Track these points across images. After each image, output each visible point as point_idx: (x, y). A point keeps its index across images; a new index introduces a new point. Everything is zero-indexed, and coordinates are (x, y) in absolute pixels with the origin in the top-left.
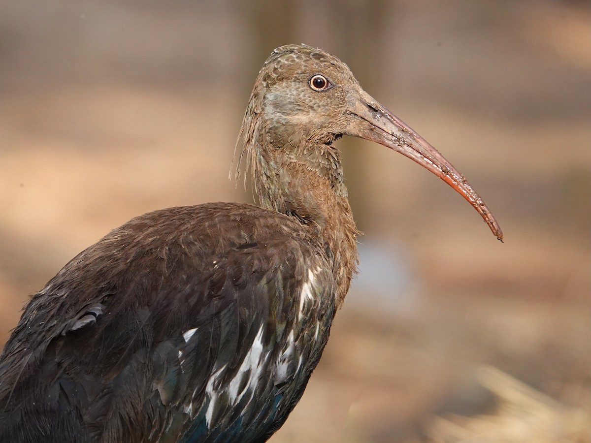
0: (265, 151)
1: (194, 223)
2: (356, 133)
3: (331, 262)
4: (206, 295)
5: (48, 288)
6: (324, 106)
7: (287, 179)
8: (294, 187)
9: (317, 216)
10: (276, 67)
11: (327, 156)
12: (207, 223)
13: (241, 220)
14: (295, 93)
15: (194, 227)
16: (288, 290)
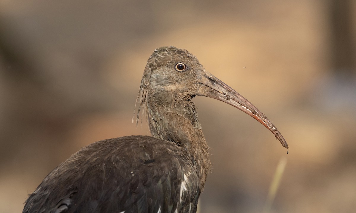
0: (152, 107)
1: (119, 148)
2: (203, 94)
3: (195, 167)
4: (128, 192)
5: (39, 189)
6: (184, 80)
7: (167, 122)
8: (171, 125)
9: (186, 141)
10: (156, 59)
11: (188, 107)
12: (126, 149)
13: (145, 146)
14: (167, 73)
15: (119, 151)
16: (174, 186)
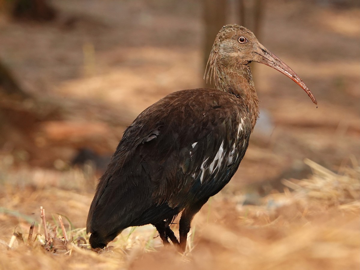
0: (219, 68)
1: (195, 96)
2: (257, 61)
3: (249, 114)
4: (201, 128)
5: (134, 123)
6: (244, 49)
7: (229, 79)
8: (232, 82)
9: (242, 94)
10: (224, 33)
11: (245, 69)
12: (200, 97)
13: (214, 96)
14: (232, 44)
15: (195, 98)
16: (234, 126)
